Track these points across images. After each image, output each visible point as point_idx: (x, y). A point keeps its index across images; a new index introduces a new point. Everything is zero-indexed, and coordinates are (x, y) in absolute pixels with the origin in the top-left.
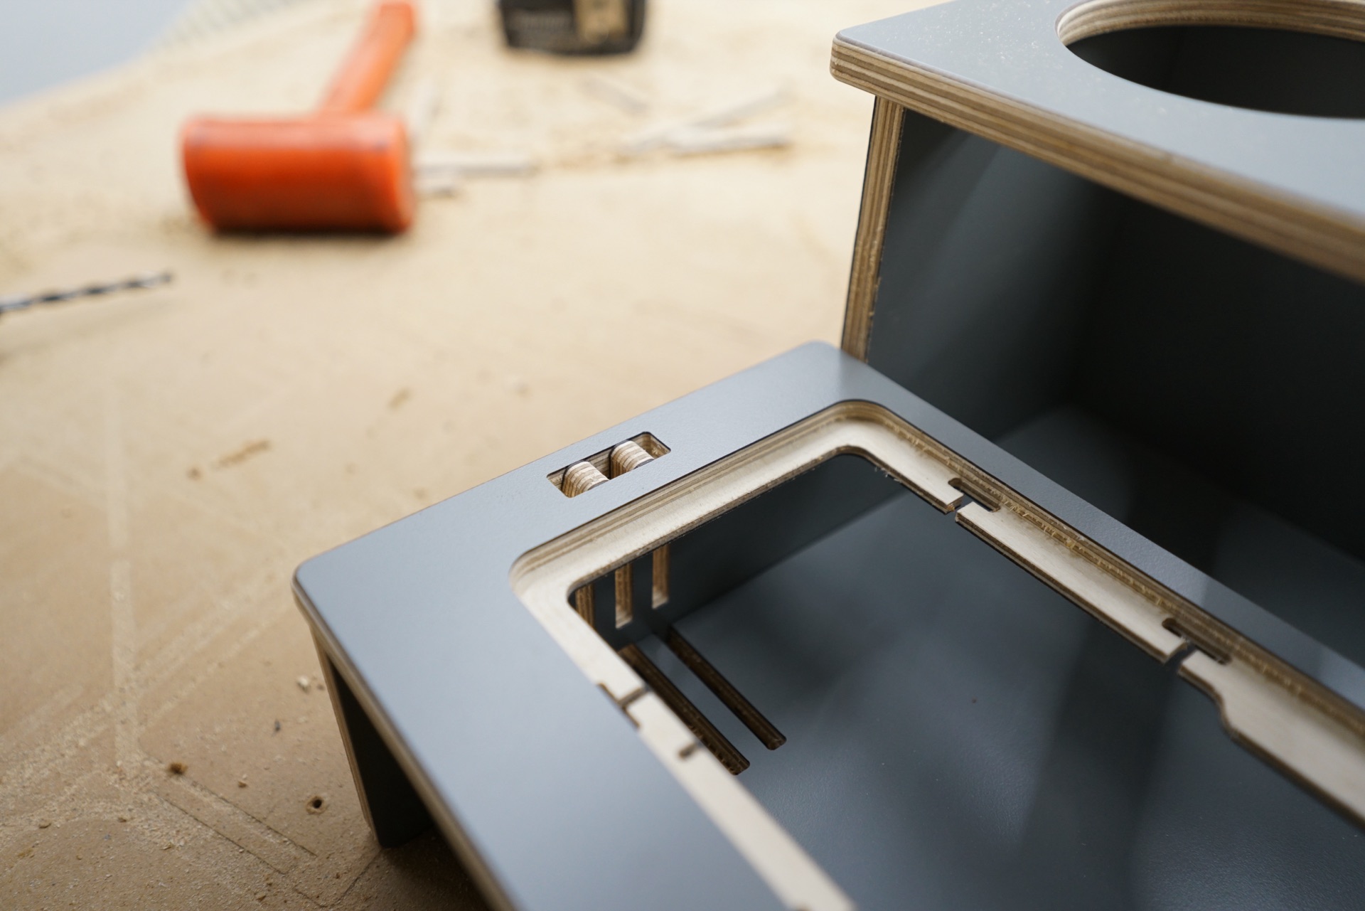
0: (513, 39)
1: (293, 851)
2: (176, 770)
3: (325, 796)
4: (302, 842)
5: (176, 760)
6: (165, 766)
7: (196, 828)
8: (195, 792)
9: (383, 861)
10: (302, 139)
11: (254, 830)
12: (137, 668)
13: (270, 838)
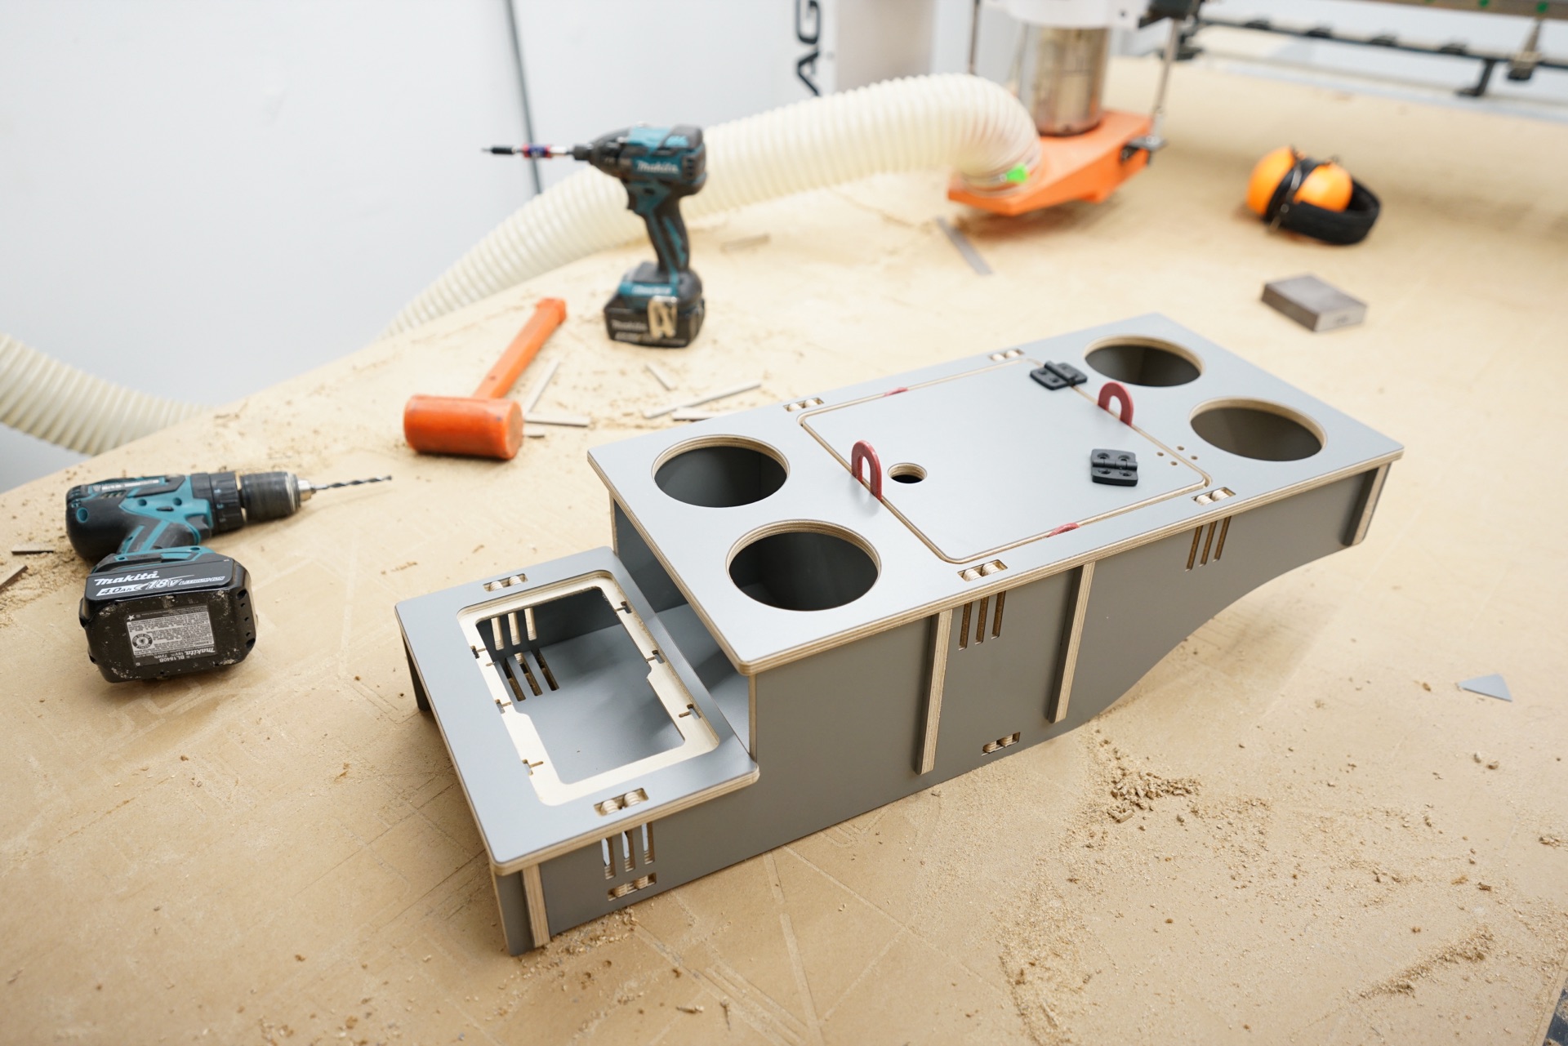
0: (612, 334)
1: (390, 707)
2: (357, 679)
3: (405, 694)
4: (394, 705)
5: (358, 675)
6: (354, 677)
7: (361, 697)
8: (363, 686)
9: (419, 715)
10: (464, 409)
11: (379, 700)
12: (349, 644)
13: (384, 703)
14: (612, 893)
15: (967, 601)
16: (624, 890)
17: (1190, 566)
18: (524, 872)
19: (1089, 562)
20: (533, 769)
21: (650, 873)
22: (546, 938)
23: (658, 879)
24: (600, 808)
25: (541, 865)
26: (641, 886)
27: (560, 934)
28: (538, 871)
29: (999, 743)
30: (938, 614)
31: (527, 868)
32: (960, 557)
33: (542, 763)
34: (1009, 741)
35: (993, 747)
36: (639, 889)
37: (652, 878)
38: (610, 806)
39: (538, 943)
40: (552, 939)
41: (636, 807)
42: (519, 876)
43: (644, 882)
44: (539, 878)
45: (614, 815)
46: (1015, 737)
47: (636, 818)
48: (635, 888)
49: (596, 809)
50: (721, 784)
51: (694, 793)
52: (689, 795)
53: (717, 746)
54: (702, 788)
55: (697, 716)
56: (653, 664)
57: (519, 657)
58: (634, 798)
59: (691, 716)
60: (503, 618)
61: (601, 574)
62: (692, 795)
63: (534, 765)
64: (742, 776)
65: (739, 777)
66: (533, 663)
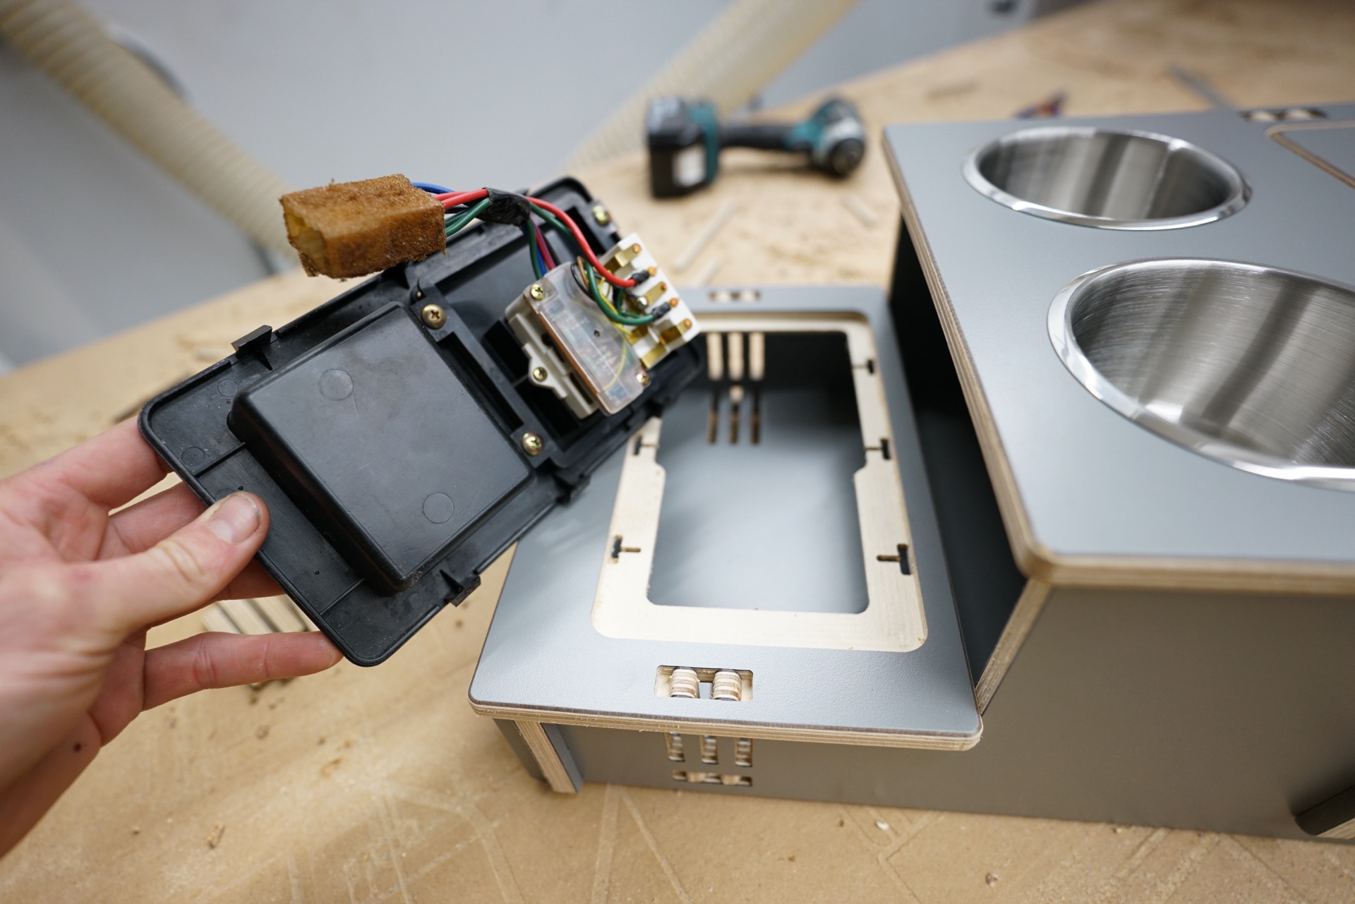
16: (699, 777)
18: (517, 724)
20: (621, 557)
21: (745, 774)
23: (756, 782)
25: (543, 725)
26: (727, 781)
28: (542, 728)
31: (521, 722)
33: (638, 551)
36: (722, 783)
37: (746, 779)
38: (685, 679)
43: (733, 779)
48: (719, 780)
49: (662, 674)
50: (894, 732)
51: (837, 729)
52: (826, 728)
53: (920, 645)
54: (855, 726)
55: (906, 570)
56: (874, 458)
57: (736, 394)
58: (729, 684)
59: (896, 566)
60: (725, 337)
61: (856, 316)
62: (831, 728)
63: (628, 550)
64: (942, 735)
65: (934, 734)
66: (746, 411)
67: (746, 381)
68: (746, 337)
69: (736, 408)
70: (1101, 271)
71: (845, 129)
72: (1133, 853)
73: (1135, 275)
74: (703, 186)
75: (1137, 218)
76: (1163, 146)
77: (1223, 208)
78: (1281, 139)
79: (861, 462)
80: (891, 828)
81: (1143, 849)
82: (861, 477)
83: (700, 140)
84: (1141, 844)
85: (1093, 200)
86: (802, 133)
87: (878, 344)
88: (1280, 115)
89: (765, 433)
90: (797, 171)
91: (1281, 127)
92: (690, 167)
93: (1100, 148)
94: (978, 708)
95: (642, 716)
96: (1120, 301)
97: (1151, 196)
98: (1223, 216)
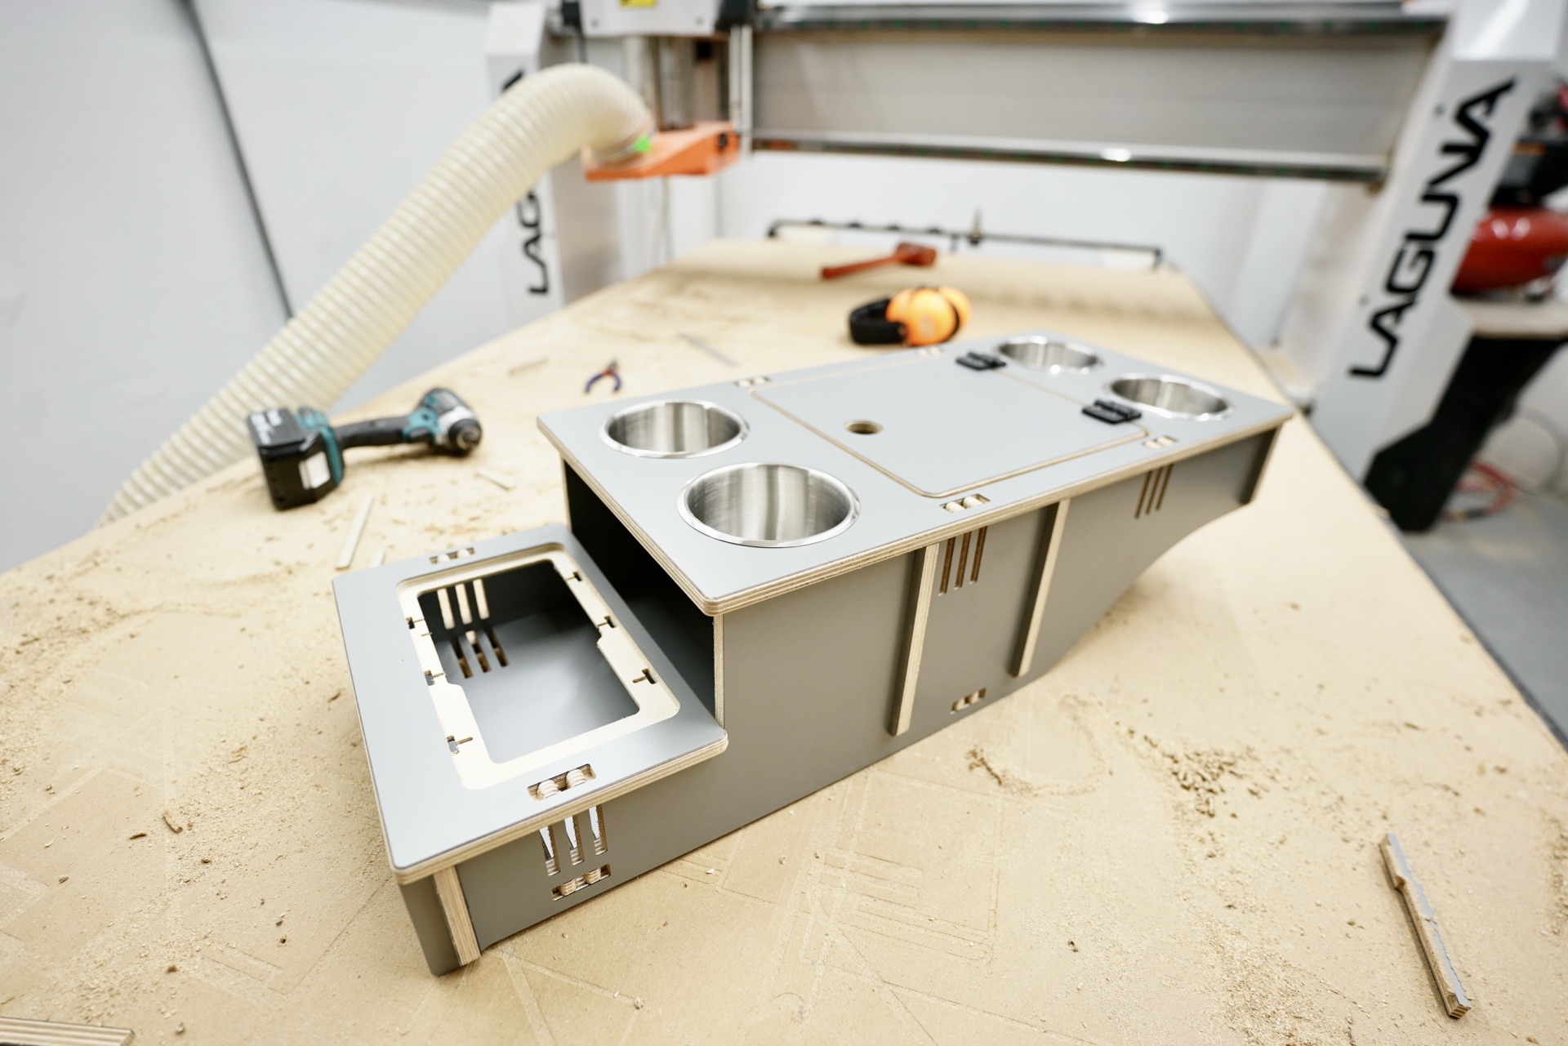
14: (557, 891)
15: (950, 535)
16: (571, 887)
17: (1137, 515)
18: (436, 877)
19: (1064, 499)
20: (460, 747)
21: (603, 865)
22: (476, 954)
23: (612, 870)
24: (535, 789)
25: (457, 868)
26: (592, 881)
27: (493, 946)
28: (455, 874)
29: (967, 700)
30: (925, 547)
31: (440, 872)
32: (940, 491)
33: (471, 739)
34: (975, 699)
35: (961, 705)
36: (590, 885)
37: (605, 870)
38: (549, 787)
39: (465, 959)
40: (482, 953)
41: (580, 787)
42: (429, 882)
43: (596, 876)
44: (458, 883)
45: (553, 799)
46: (982, 694)
47: (580, 801)
48: (586, 883)
49: (531, 792)
50: (683, 755)
51: (652, 768)
52: (646, 770)
53: (677, 711)
54: (661, 761)
55: (652, 681)
56: (605, 630)
57: (471, 636)
58: (578, 776)
59: (647, 681)
60: (451, 591)
61: (553, 547)
62: (649, 769)
63: (461, 742)
64: (708, 745)
65: (704, 747)
66: (486, 643)
67: (478, 624)
68: (469, 586)
69: (477, 648)
70: (694, 481)
71: (456, 416)
72: (842, 804)
73: (711, 479)
74: (330, 486)
75: (703, 449)
76: (700, 406)
77: (740, 435)
78: (754, 395)
79: (599, 635)
80: (716, 870)
81: (846, 799)
82: (601, 644)
83: (320, 445)
84: (844, 798)
85: (678, 443)
86: (416, 424)
87: (578, 560)
88: (752, 382)
89: (508, 657)
90: (417, 456)
91: (753, 389)
92: (315, 472)
93: (670, 412)
94: (721, 726)
95: (532, 817)
96: (709, 493)
97: (706, 434)
98: (743, 439)
